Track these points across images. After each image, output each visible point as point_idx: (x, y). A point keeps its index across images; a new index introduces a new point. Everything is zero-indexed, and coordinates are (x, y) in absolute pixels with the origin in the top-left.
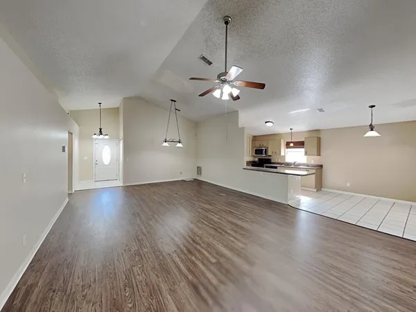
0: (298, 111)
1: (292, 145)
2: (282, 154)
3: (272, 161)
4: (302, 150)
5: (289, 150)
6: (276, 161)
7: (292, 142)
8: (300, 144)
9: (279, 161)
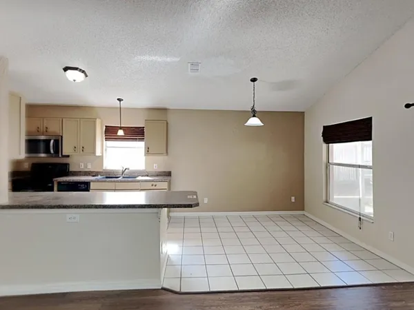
0: (154, 58)
1: (121, 133)
2: (98, 153)
3: (72, 169)
4: (140, 145)
5: (110, 143)
6: (82, 168)
7: (121, 128)
8: (136, 133)
9: (90, 168)
